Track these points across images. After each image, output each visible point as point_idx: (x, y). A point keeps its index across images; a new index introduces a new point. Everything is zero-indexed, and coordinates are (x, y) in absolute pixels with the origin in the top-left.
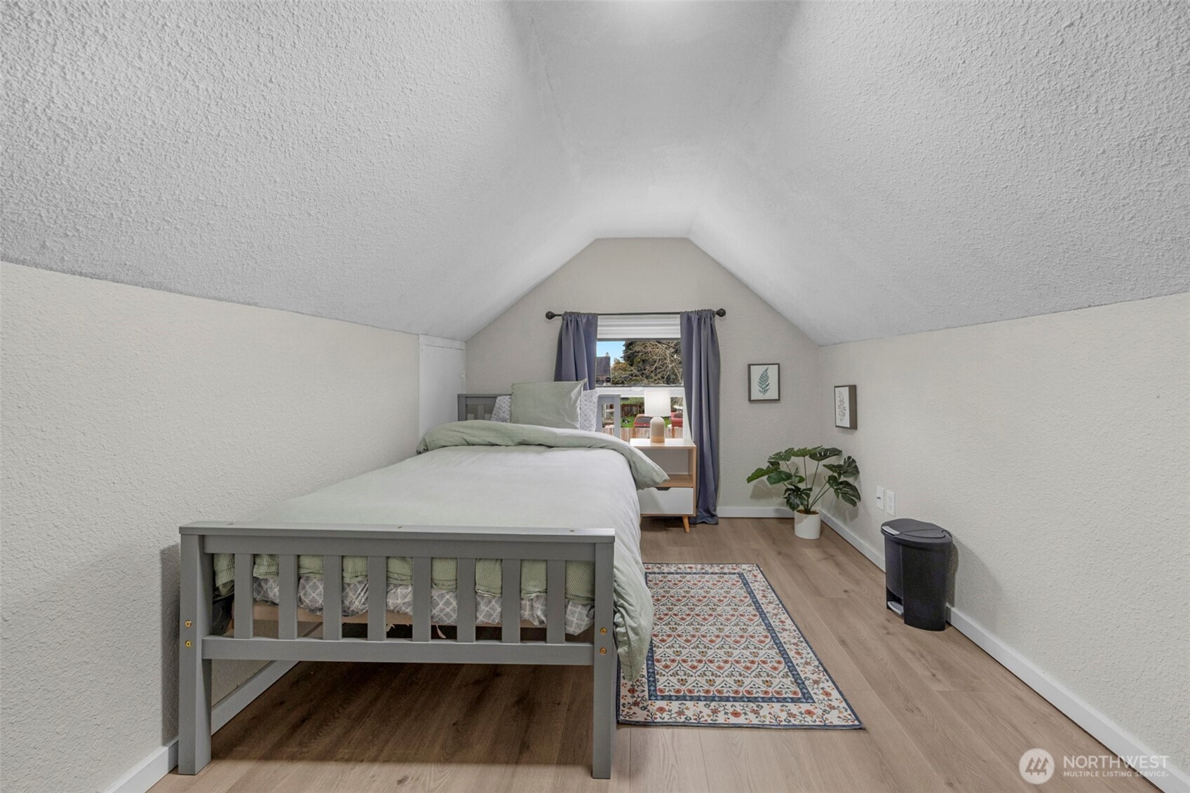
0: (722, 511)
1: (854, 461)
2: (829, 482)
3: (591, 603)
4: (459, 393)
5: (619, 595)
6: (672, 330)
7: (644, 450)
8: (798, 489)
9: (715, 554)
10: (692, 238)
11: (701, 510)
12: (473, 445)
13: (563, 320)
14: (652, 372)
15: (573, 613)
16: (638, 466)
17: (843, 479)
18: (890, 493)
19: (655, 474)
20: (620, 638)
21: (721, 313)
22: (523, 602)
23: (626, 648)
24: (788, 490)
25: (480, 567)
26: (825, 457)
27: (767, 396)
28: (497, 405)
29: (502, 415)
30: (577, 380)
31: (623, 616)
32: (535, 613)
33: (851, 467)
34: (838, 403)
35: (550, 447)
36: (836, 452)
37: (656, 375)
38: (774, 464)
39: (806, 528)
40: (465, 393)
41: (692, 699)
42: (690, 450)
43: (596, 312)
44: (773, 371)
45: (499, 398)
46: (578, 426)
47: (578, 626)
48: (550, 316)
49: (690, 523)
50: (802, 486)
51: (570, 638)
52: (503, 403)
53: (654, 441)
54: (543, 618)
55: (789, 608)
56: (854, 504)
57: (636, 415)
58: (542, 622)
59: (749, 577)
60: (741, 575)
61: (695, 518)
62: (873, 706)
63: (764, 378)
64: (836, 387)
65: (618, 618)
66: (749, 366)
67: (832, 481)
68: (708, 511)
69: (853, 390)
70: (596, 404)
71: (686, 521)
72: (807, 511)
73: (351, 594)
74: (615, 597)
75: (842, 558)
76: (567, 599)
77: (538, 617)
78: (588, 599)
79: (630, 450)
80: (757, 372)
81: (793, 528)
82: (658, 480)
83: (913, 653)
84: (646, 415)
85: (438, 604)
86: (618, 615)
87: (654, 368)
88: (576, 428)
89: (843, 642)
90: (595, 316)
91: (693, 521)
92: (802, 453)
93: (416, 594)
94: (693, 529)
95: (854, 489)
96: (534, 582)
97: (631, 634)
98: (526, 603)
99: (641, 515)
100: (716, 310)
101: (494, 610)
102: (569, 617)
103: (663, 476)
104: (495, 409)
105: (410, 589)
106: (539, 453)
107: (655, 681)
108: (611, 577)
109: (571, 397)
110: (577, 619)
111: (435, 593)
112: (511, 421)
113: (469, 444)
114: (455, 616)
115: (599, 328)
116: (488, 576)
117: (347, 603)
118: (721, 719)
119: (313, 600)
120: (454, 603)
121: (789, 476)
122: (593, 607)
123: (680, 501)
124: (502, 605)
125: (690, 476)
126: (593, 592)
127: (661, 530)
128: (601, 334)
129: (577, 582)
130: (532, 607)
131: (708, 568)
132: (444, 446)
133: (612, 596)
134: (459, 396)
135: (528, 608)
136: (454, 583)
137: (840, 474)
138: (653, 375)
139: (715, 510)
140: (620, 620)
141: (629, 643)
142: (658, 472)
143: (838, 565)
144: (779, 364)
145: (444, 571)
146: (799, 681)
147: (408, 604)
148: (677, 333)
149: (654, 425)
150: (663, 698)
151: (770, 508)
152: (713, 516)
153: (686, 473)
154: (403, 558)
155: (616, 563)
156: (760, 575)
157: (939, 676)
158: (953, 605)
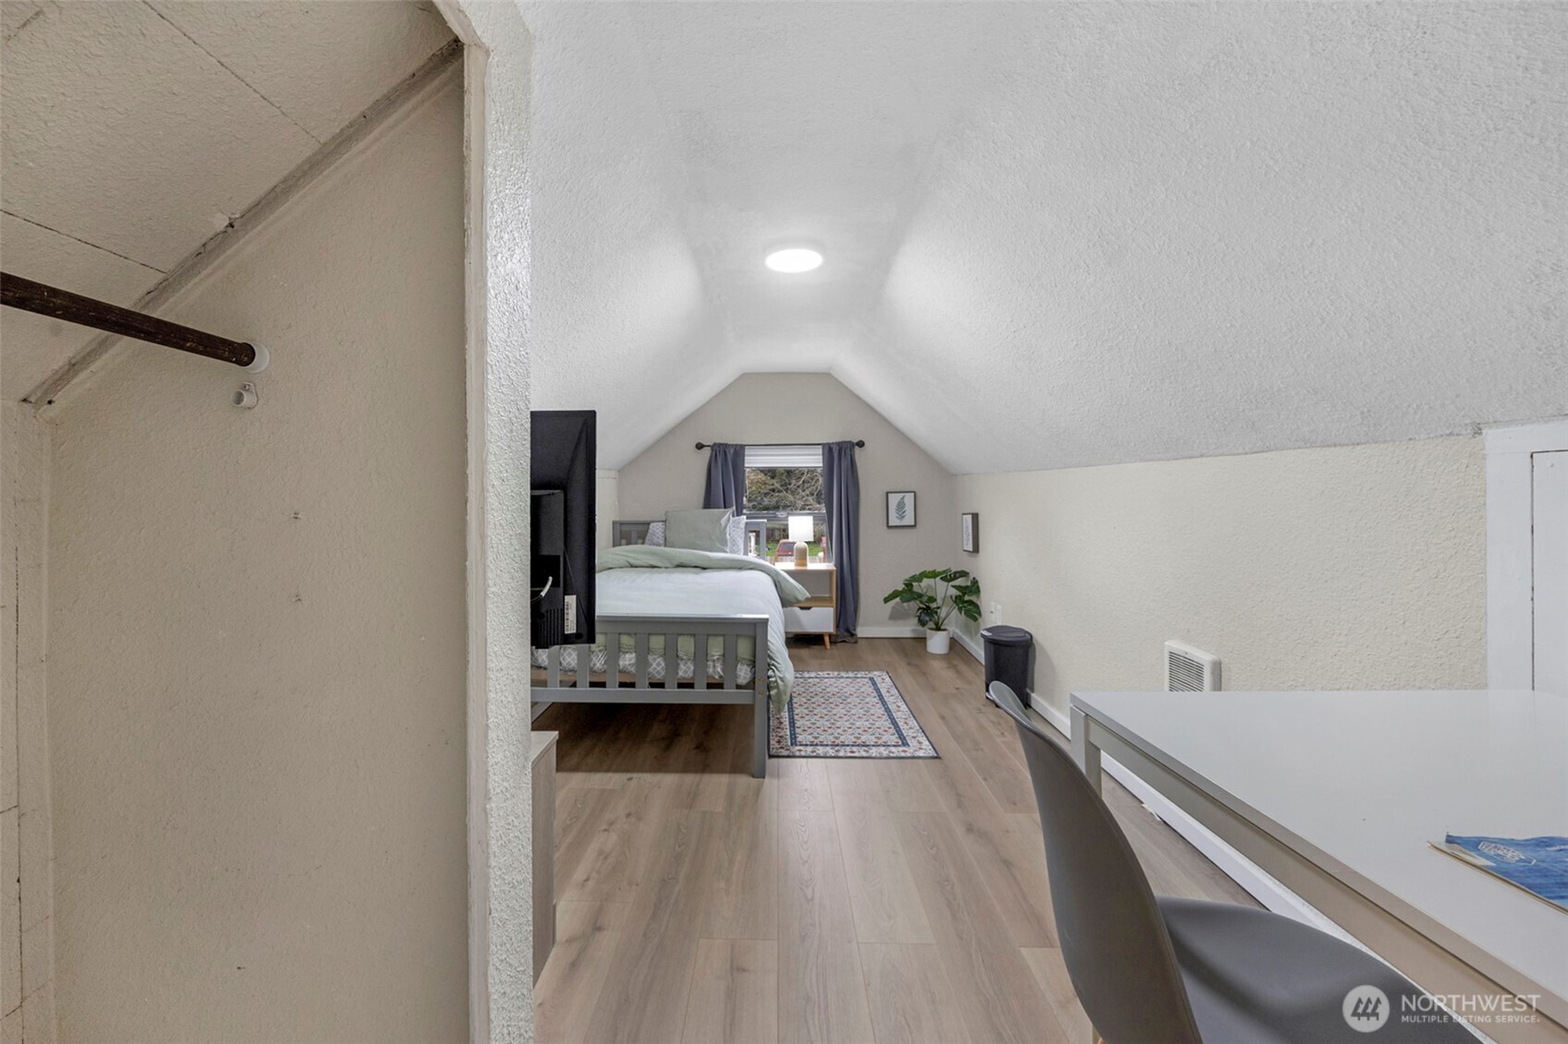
0: (862, 631)
1: (977, 582)
2: (955, 602)
3: (753, 663)
4: (614, 519)
5: (771, 658)
6: (813, 460)
7: (789, 572)
8: (928, 608)
9: (852, 665)
10: (834, 374)
11: (842, 630)
12: (636, 567)
13: (712, 450)
14: (798, 487)
15: (741, 670)
16: (783, 585)
17: (967, 598)
18: (999, 607)
19: (797, 593)
20: (772, 685)
21: (861, 444)
22: (709, 663)
23: (776, 691)
24: (920, 608)
25: (681, 639)
26: (955, 578)
27: (904, 523)
28: (650, 531)
29: (656, 540)
30: (725, 508)
31: (774, 671)
32: (716, 670)
33: (974, 588)
34: (965, 529)
35: (704, 569)
36: (964, 574)
37: (804, 491)
38: (909, 585)
39: (937, 643)
40: (618, 519)
41: (822, 745)
42: (830, 573)
43: (743, 443)
44: (909, 498)
45: (652, 524)
46: (728, 550)
47: (745, 678)
48: (700, 446)
49: (831, 642)
50: (933, 605)
51: (739, 687)
52: (656, 529)
53: (797, 565)
54: (721, 673)
55: (907, 699)
56: (976, 619)
57: (778, 541)
58: (721, 677)
59: (878, 680)
60: (871, 679)
61: (837, 636)
62: (950, 747)
63: (901, 506)
64: (964, 514)
65: (770, 673)
66: (887, 493)
67: (958, 600)
68: (848, 630)
69: (975, 517)
70: (743, 530)
71: (827, 639)
72: (938, 628)
73: (594, 659)
74: (769, 660)
75: (963, 667)
76: (737, 660)
77: (719, 673)
78: (750, 660)
79: (776, 572)
80: (894, 499)
81: (925, 645)
82: (800, 598)
83: (993, 723)
84: (790, 540)
85: (652, 665)
86: (770, 671)
87: (801, 482)
88: (726, 552)
89: (943, 718)
90: (742, 447)
91: (834, 640)
92: (933, 575)
93: (637, 658)
94: (833, 647)
95: (977, 607)
96: (716, 649)
97: (779, 681)
98: (710, 663)
99: (786, 633)
100: (855, 441)
101: (689, 669)
102: (739, 673)
103: (805, 594)
104: (648, 534)
105: (634, 654)
106: (697, 573)
107: (795, 737)
108: (766, 647)
109: (721, 524)
110: (744, 673)
111: (650, 658)
112: (665, 545)
113: (632, 566)
114: (663, 673)
115: (746, 458)
116: (686, 645)
117: (592, 665)
118: (841, 754)
119: (569, 664)
120: (663, 664)
121: (920, 596)
122: (754, 667)
123: (820, 619)
124: (695, 665)
125: (831, 598)
126: (754, 657)
127: (804, 648)
128: (748, 463)
129: (744, 648)
130: (714, 666)
131: (843, 674)
132: (610, 568)
133: (766, 660)
134: (614, 523)
135: (711, 667)
136: (663, 650)
137: (964, 594)
138: (800, 490)
139: (855, 630)
140: (772, 674)
141: (777, 687)
142: (801, 592)
143: (958, 671)
144: (914, 492)
145: (657, 642)
146: (901, 736)
147: (633, 665)
148: (819, 463)
149: (797, 549)
150: (801, 745)
151: (906, 629)
152: (852, 635)
153: (828, 595)
154: (629, 634)
155: (769, 638)
156: (888, 679)
157: (1006, 734)
158: (1033, 691)
